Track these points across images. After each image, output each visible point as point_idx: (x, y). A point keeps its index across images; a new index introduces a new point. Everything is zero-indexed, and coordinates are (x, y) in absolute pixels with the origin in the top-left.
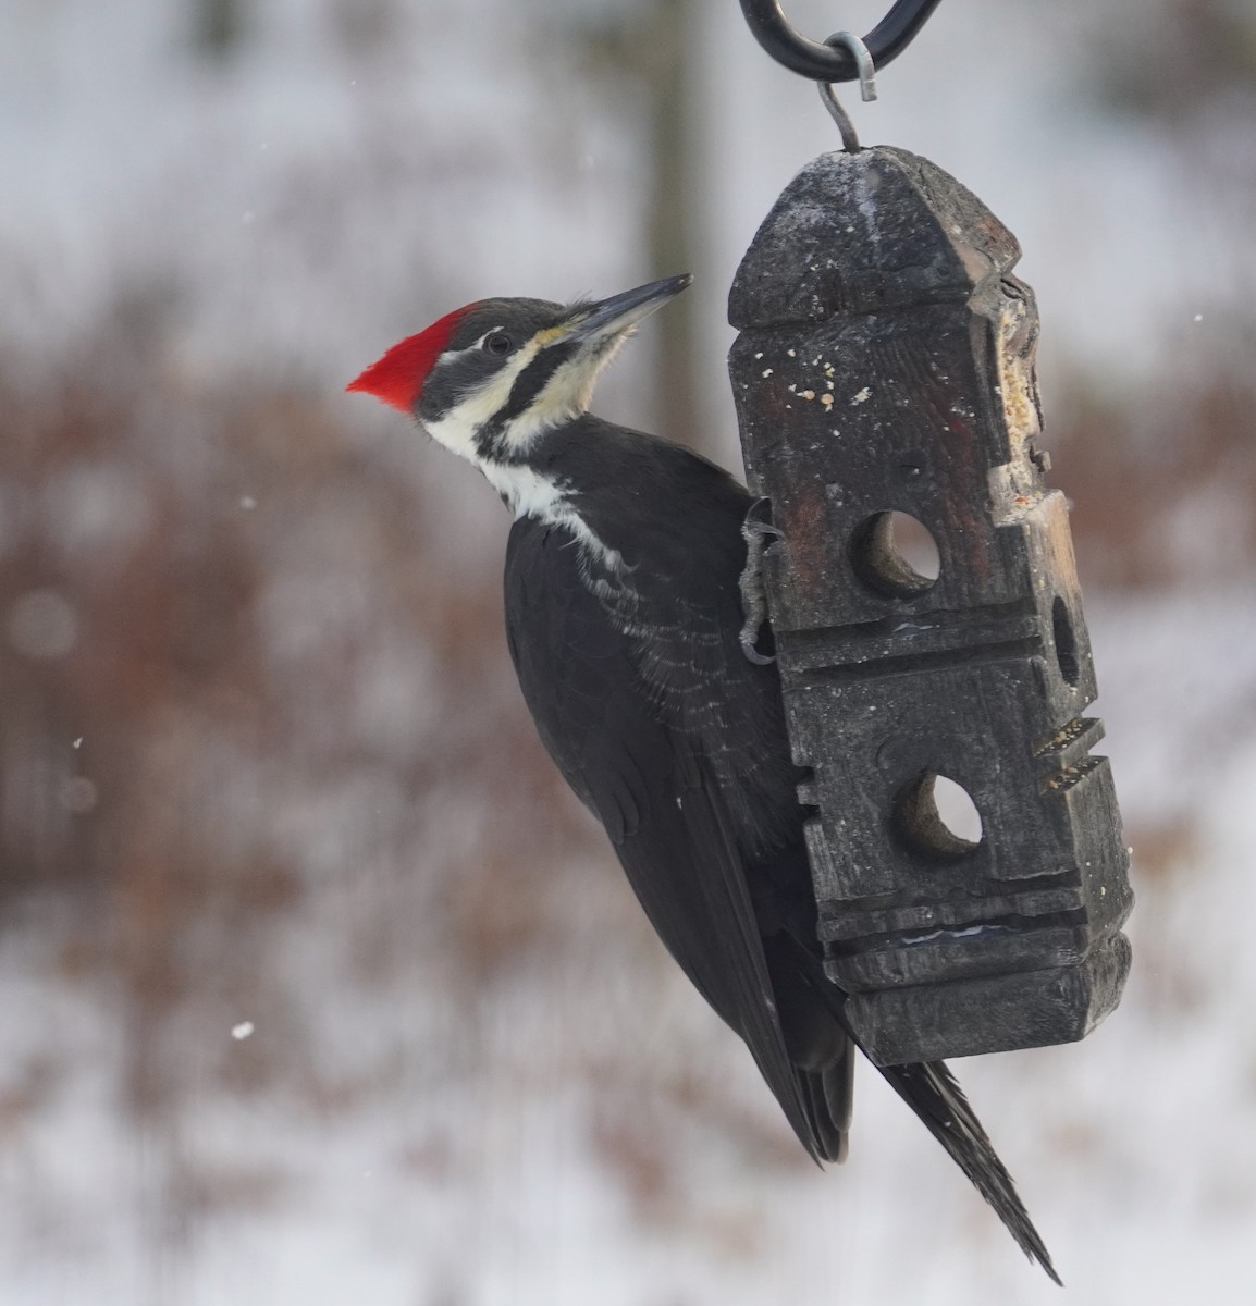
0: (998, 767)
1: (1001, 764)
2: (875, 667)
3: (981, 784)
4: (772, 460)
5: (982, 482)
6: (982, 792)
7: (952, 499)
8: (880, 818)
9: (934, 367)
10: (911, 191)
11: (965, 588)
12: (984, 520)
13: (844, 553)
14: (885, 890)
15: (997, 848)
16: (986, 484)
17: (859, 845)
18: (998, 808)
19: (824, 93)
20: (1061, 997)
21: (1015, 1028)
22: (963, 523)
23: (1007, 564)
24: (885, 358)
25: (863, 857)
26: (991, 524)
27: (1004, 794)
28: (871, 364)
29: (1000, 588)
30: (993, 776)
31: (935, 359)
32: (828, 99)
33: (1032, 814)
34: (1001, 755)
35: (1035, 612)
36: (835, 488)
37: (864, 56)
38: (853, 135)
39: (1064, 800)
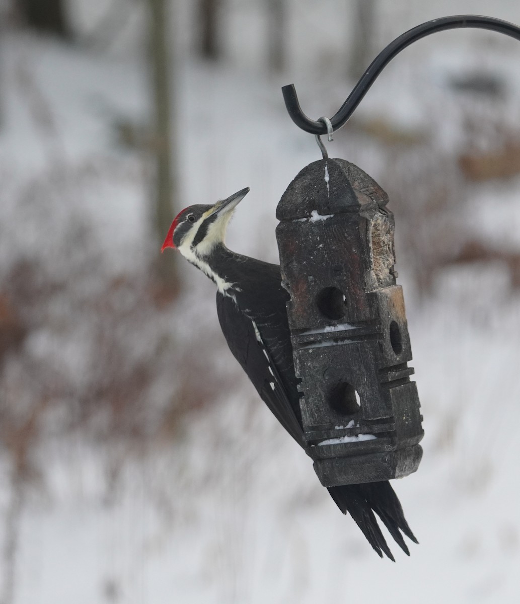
1: (366, 378)
3: (360, 385)
4: (289, 267)
5: (362, 276)
7: (351, 283)
8: (324, 397)
9: (346, 235)
10: (342, 173)
11: (355, 315)
12: (362, 290)
13: (314, 301)
14: (326, 423)
15: (365, 408)
17: (317, 406)
18: (365, 394)
19: (317, 139)
20: (386, 462)
21: (371, 474)
22: (355, 291)
23: (370, 306)
24: (329, 231)
25: (318, 410)
26: (365, 292)
27: (367, 388)
28: (324, 233)
29: (368, 315)
30: (364, 382)
31: (347, 232)
33: (377, 396)
34: (367, 375)
35: (380, 324)
36: (311, 277)
37: (329, 125)
38: (326, 154)
39: (389, 391)
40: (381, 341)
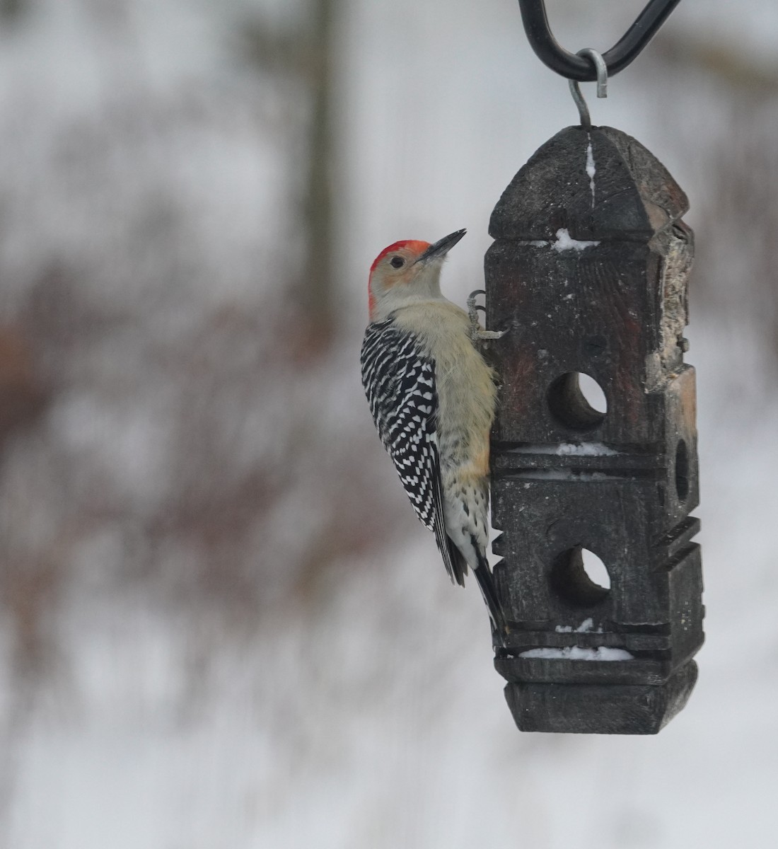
0: (626, 550)
1: (628, 549)
3: (614, 560)
4: (506, 327)
5: (641, 363)
6: (613, 565)
7: (620, 371)
8: (544, 572)
9: (620, 283)
10: (620, 164)
11: (621, 430)
12: (639, 388)
13: (544, 395)
14: (541, 619)
15: (618, 602)
16: (645, 365)
17: (528, 587)
18: (622, 577)
19: (573, 86)
20: (646, 705)
21: (614, 720)
22: (625, 388)
23: (651, 418)
24: (588, 272)
25: (529, 595)
26: (643, 391)
27: (628, 568)
28: (579, 275)
29: (644, 434)
30: (622, 556)
31: (622, 278)
32: (574, 90)
33: (644, 584)
34: (629, 543)
35: (664, 452)
36: (544, 352)
38: (588, 116)
39: (667, 576)
40: (662, 483)
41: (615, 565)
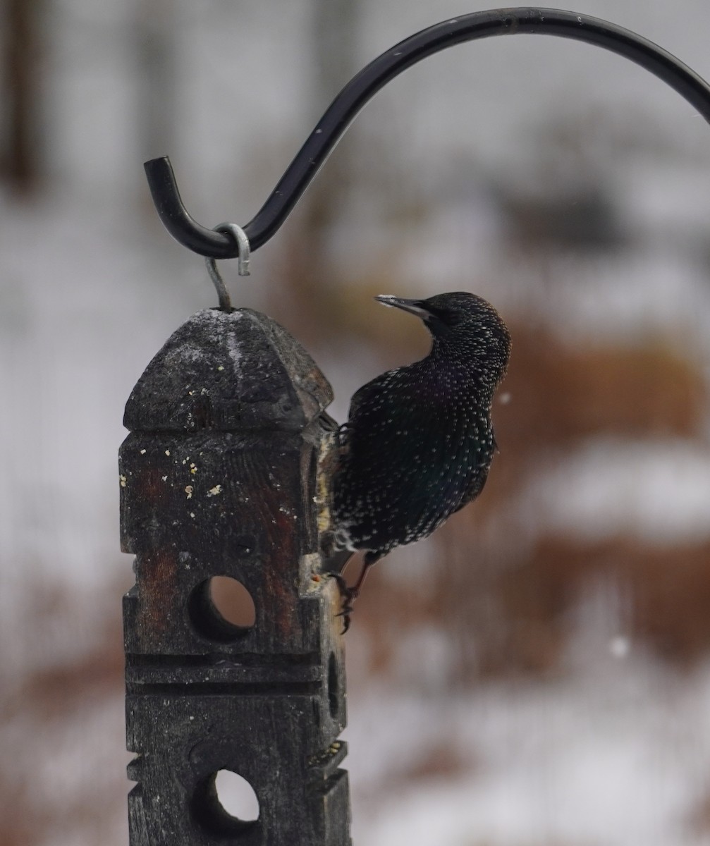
0: (278, 772)
1: (281, 771)
2: (198, 689)
3: (264, 783)
4: (143, 528)
5: (294, 564)
6: (264, 789)
7: (271, 574)
8: (185, 797)
9: (271, 476)
10: (268, 346)
11: (272, 640)
12: (292, 592)
13: (186, 602)
15: (269, 831)
16: (298, 566)
17: (168, 815)
18: (274, 803)
19: (209, 265)
22: (277, 593)
23: (305, 626)
24: (235, 466)
25: (170, 825)
26: (297, 595)
27: (280, 792)
28: (225, 468)
29: (298, 643)
30: (274, 778)
31: (272, 471)
32: (211, 269)
33: (299, 809)
34: (282, 764)
35: (319, 663)
36: (186, 555)
38: (228, 298)
39: (322, 800)
40: (318, 698)
41: (266, 790)
